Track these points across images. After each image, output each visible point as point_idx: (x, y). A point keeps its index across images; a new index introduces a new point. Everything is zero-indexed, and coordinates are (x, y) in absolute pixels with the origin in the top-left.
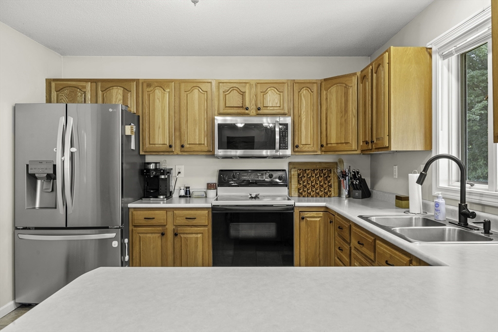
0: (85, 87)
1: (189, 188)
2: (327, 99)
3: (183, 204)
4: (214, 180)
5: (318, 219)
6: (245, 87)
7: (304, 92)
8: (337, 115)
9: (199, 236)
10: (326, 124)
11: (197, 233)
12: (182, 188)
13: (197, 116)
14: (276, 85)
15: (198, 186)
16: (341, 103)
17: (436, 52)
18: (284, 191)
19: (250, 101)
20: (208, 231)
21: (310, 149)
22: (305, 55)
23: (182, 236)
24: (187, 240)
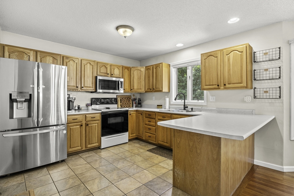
0: (29, 53)
1: (80, 106)
2: (133, 74)
3: (77, 113)
4: (89, 102)
5: (134, 114)
6: (107, 65)
7: (126, 70)
8: (137, 79)
9: (97, 124)
10: (133, 82)
11: (96, 124)
12: (77, 106)
13: (89, 75)
14: (118, 67)
15: (83, 105)
16: (139, 76)
17: (172, 66)
18: (116, 106)
19: (109, 71)
20: (100, 122)
21: (128, 91)
22: (123, 57)
23: (89, 125)
24: (92, 127)
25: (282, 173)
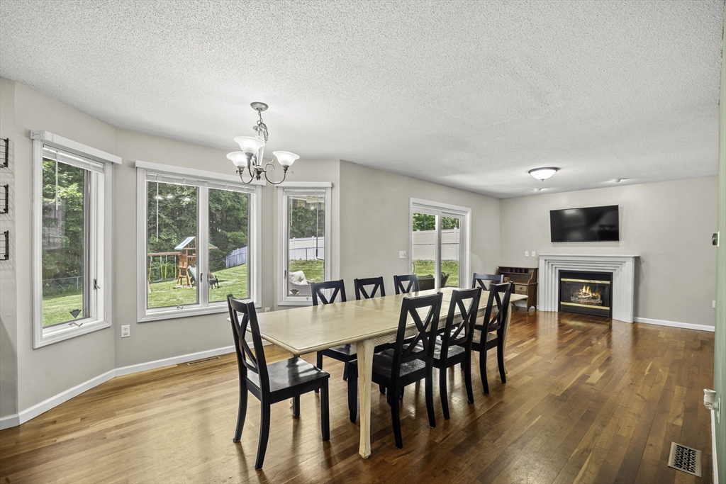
25: (16, 429)
